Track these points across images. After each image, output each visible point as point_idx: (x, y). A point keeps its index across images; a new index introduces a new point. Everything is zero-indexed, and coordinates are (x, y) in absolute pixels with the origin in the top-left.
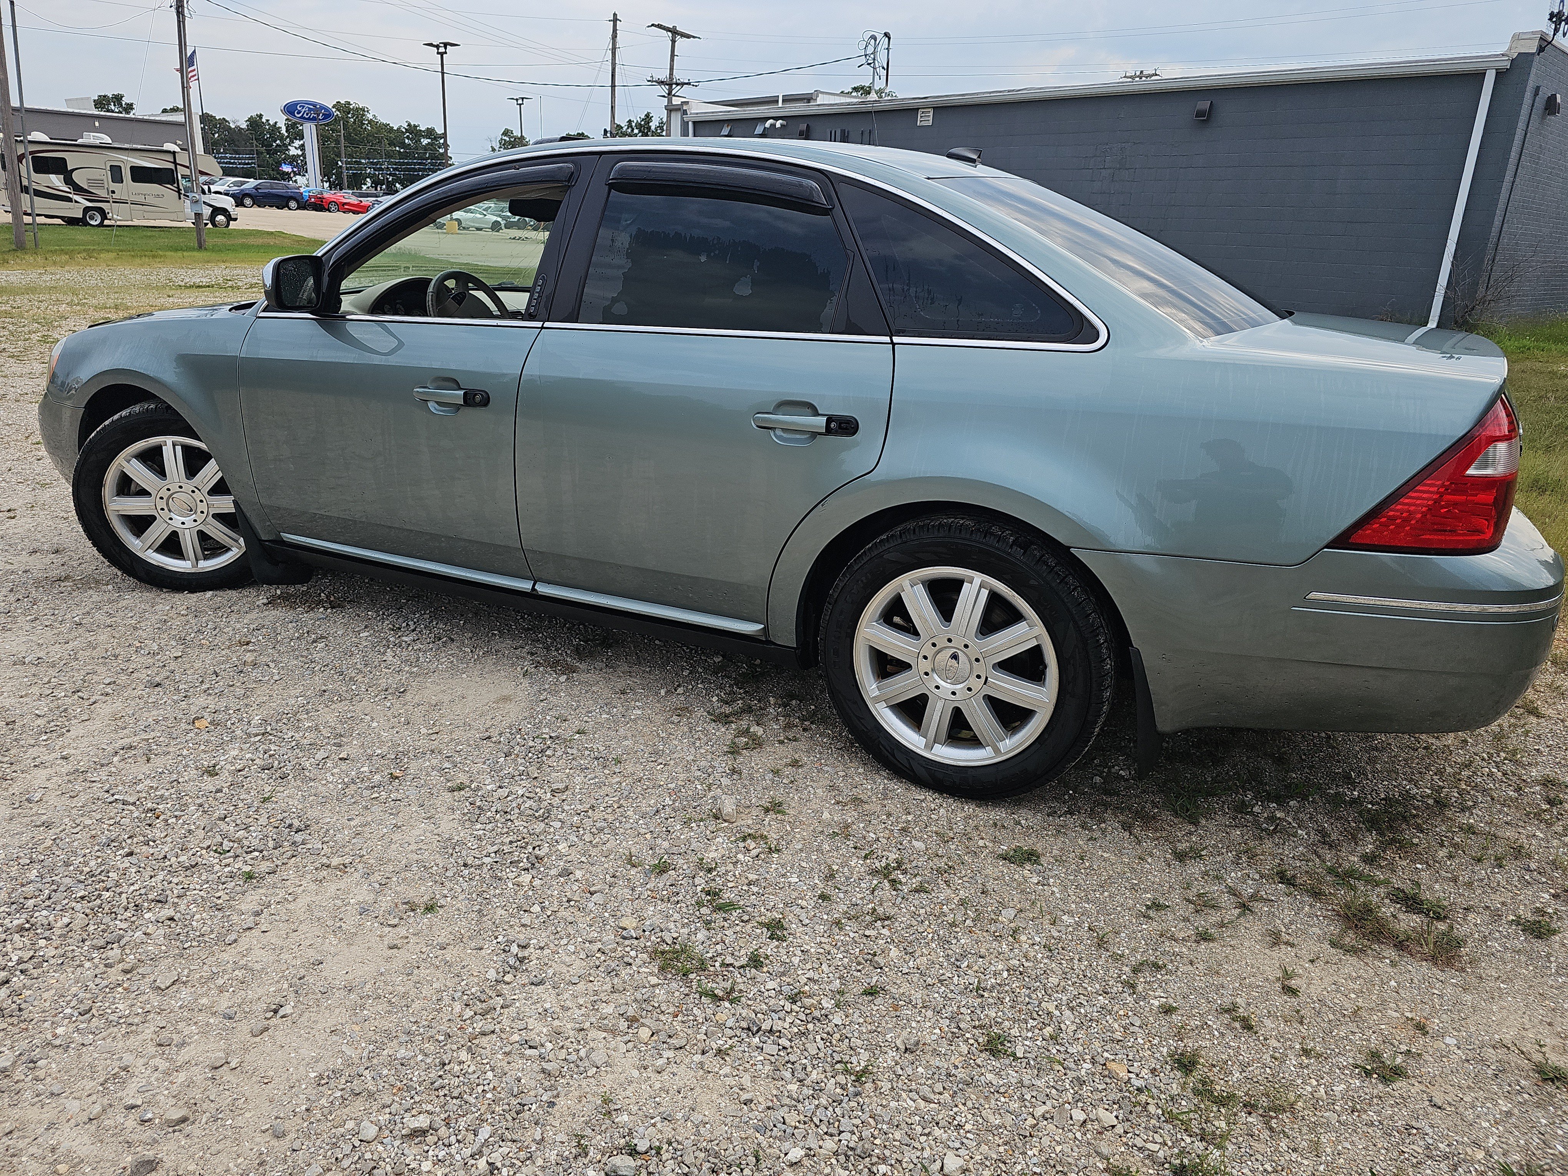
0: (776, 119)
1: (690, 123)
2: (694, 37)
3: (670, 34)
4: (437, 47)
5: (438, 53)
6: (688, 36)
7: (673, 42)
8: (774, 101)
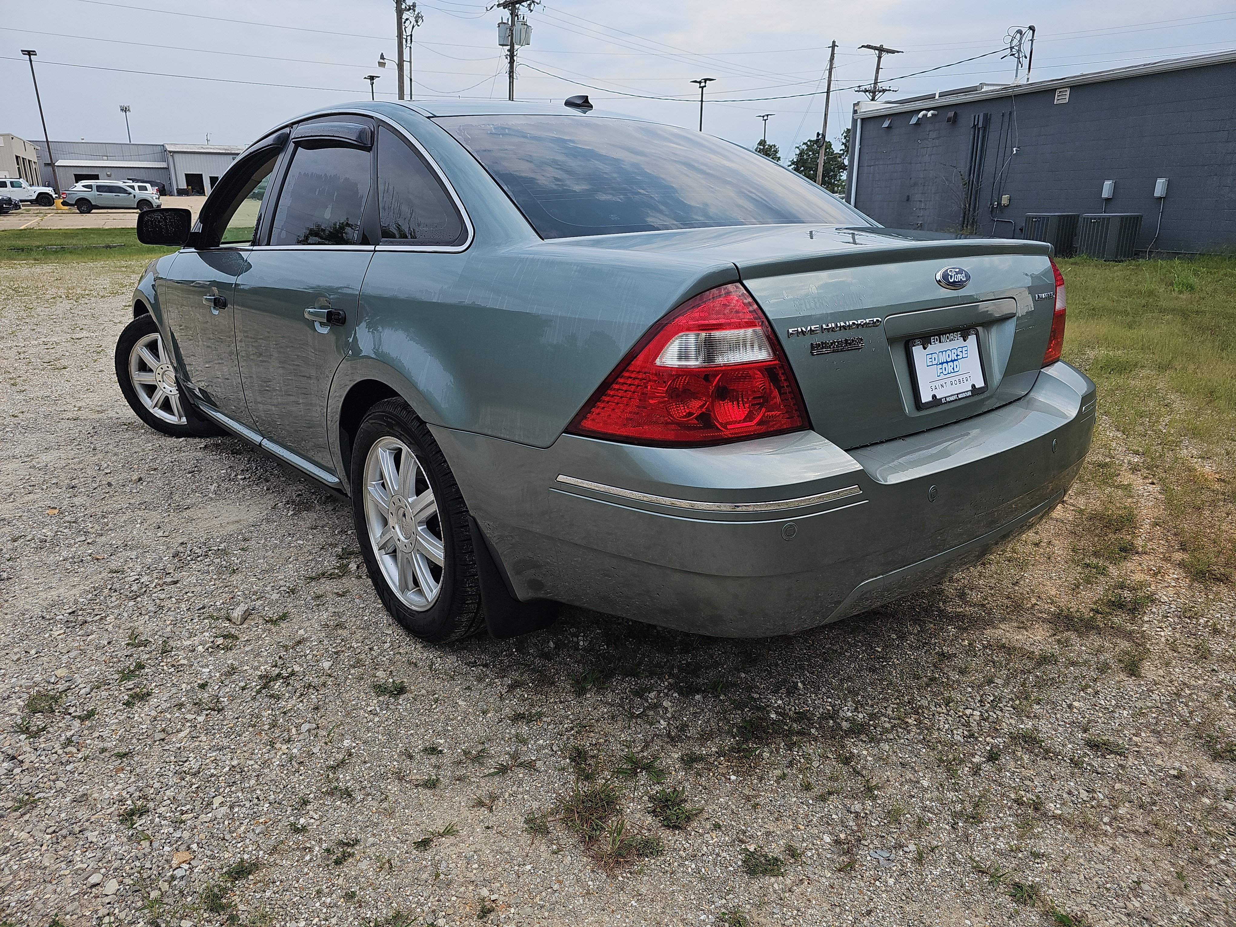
0: (928, 110)
1: (859, 120)
2: (898, 52)
3: (877, 52)
4: (700, 82)
5: (700, 87)
6: (893, 52)
7: (880, 58)
8: (932, 97)
